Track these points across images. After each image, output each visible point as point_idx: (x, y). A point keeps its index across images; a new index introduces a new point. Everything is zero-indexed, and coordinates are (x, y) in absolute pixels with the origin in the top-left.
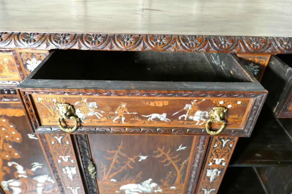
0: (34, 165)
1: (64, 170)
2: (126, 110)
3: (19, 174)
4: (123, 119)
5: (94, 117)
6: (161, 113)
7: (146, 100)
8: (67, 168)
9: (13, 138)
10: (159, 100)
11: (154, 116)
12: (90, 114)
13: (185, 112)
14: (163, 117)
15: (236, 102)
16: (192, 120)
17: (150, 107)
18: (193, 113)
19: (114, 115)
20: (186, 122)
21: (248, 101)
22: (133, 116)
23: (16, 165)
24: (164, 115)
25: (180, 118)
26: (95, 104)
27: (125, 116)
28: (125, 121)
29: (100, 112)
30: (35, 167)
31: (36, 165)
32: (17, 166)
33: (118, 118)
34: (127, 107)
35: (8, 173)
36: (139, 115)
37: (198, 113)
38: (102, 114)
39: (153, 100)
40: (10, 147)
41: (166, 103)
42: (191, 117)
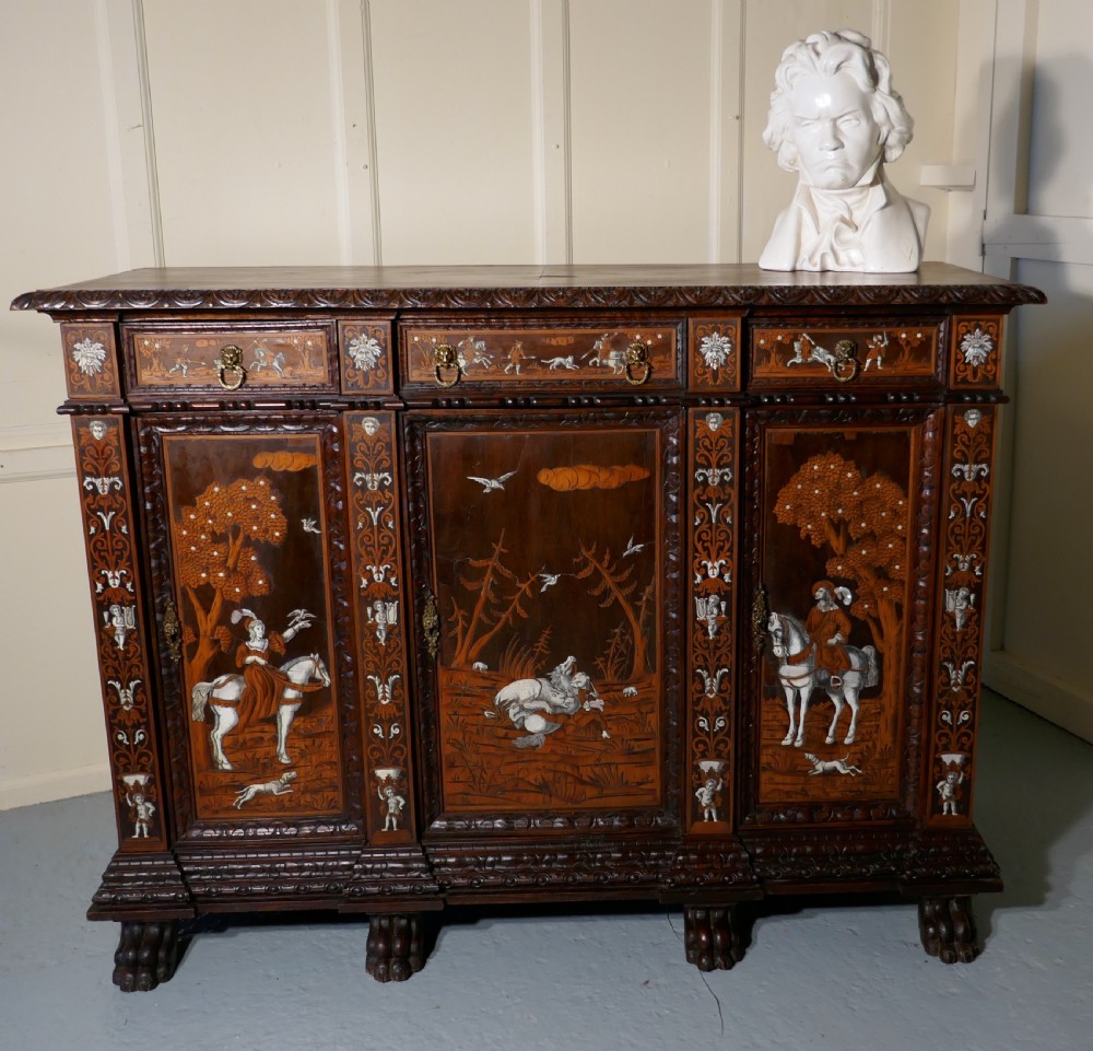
0: (294, 617)
1: (369, 610)
2: (522, 353)
3: (248, 652)
4: (518, 367)
5: (481, 365)
6: (565, 357)
7: (546, 336)
8: (379, 605)
9: (266, 531)
10: (563, 335)
11: (558, 360)
12: (476, 361)
13: (595, 354)
14: (569, 362)
15: (655, 335)
16: (607, 366)
17: (551, 346)
18: (606, 355)
19: (507, 362)
20: (599, 371)
21: (670, 334)
22: (530, 362)
23: (252, 619)
24: (570, 359)
25: (590, 363)
26: (482, 344)
27: (521, 361)
28: (521, 371)
29: (488, 358)
30: (296, 623)
31: (297, 618)
32: (252, 624)
33: (511, 365)
34: (523, 347)
35: (223, 649)
36: (538, 360)
37: (613, 354)
38: (491, 360)
39: (555, 336)
40: (253, 558)
41: (571, 340)
42: (605, 361)
